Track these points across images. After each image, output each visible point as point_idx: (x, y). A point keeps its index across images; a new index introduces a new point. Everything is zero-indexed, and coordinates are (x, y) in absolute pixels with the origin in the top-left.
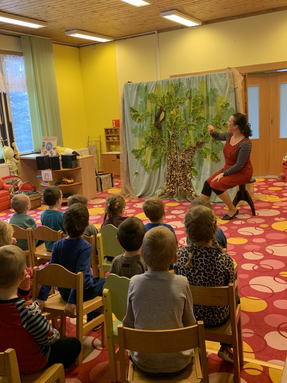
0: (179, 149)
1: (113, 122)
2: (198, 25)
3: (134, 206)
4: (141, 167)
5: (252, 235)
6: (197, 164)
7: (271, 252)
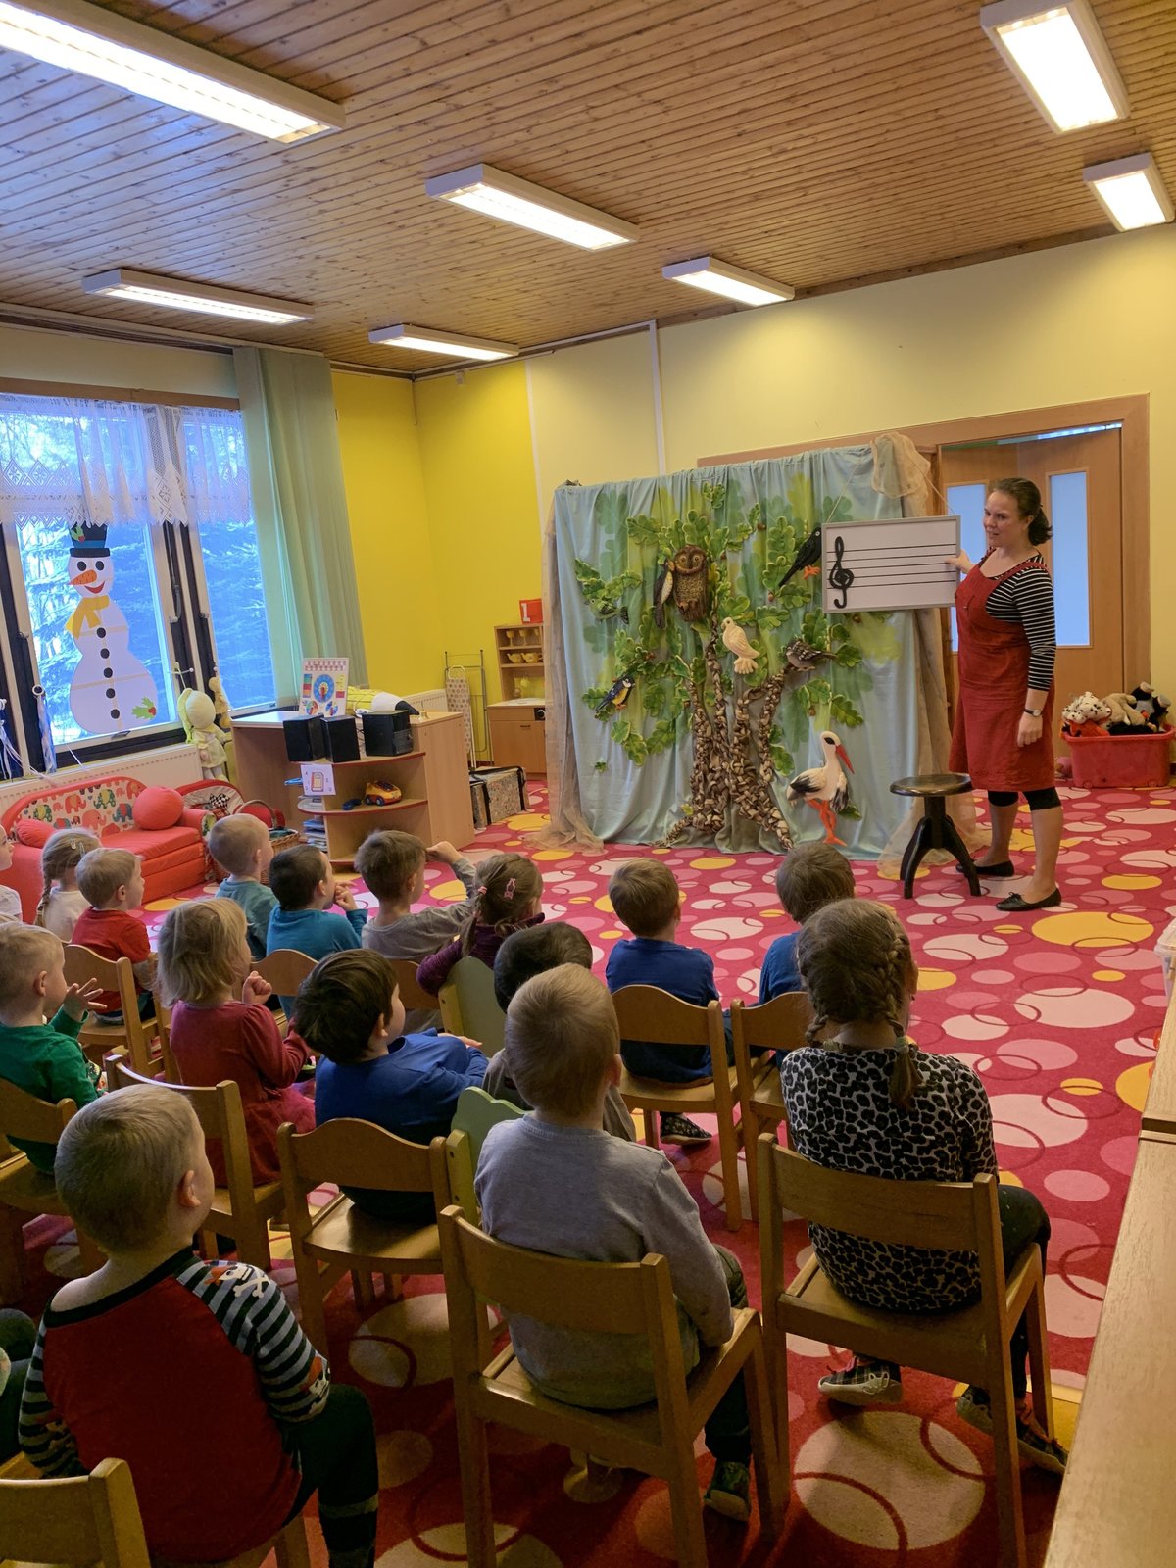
0: (730, 688)
1: (522, 608)
2: (785, 299)
3: (593, 869)
4: (613, 746)
5: (970, 959)
6: (790, 735)
7: (1032, 1015)
